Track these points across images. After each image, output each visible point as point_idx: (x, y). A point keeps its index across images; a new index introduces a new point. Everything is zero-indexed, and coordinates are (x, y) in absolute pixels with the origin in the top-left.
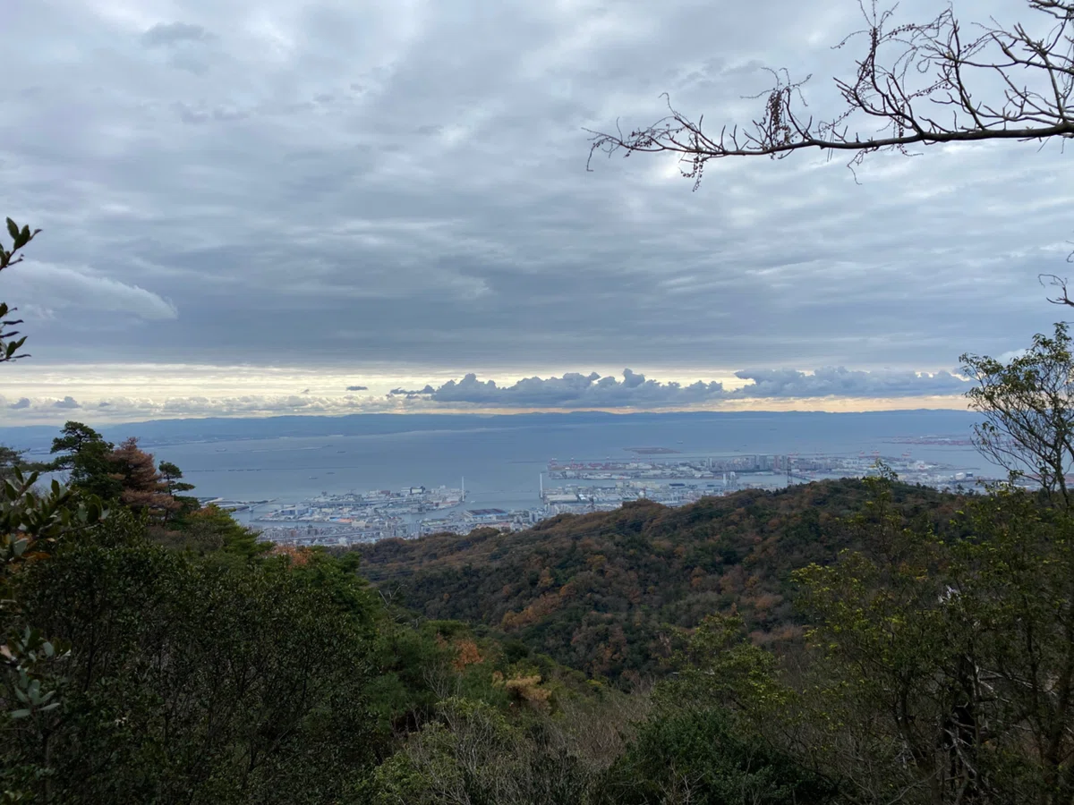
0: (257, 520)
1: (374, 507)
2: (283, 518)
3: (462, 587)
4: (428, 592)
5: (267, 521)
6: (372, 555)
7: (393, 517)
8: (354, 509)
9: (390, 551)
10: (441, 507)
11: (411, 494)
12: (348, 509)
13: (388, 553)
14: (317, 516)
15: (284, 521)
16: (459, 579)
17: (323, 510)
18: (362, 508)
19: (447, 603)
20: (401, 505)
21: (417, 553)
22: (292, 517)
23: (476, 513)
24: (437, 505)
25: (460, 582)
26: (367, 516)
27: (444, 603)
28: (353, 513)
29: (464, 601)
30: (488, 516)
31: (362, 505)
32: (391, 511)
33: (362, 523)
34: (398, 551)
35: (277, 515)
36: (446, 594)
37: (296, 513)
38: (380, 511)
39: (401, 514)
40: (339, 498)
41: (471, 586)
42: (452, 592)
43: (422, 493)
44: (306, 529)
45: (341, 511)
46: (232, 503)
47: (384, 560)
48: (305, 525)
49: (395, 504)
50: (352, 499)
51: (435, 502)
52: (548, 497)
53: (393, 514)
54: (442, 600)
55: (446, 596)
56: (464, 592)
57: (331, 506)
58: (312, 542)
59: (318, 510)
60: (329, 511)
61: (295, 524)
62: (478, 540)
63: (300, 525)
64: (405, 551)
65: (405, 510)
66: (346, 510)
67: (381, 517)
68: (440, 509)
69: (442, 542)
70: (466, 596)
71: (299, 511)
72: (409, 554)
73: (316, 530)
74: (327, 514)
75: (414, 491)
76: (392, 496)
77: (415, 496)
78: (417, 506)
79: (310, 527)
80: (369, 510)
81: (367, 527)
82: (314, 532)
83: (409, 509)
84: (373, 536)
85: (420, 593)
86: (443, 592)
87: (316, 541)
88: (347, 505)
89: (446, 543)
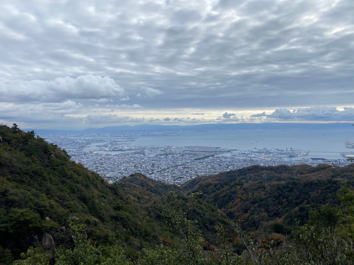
0: (233, 155)
1: (273, 154)
2: (242, 155)
3: (327, 188)
4: (310, 188)
5: (237, 156)
6: (276, 170)
7: (281, 158)
8: (266, 154)
9: (283, 169)
10: (299, 156)
11: (287, 150)
12: (264, 154)
13: (282, 170)
14: (253, 156)
15: (242, 156)
16: (326, 184)
17: (255, 154)
18: (269, 154)
19: (320, 194)
20: (283, 154)
21: (294, 171)
22: (245, 155)
23: (313, 159)
24: (297, 155)
25: (326, 186)
26: (271, 157)
27: (318, 194)
28: (266, 156)
29: (330, 194)
30: (319, 161)
31: (268, 153)
32: (279, 156)
33: (269, 159)
34: (286, 170)
35: (239, 154)
36: (319, 190)
37: (246, 154)
38: (275, 155)
39: (283, 157)
40: (260, 150)
41: (332, 188)
42: (323, 190)
43: (291, 150)
44: (250, 160)
45: (261, 155)
46: (225, 149)
47: (281, 173)
48: (249, 158)
49: (281, 154)
50: (265, 151)
51: (296, 154)
52: (346, 155)
53: (280, 157)
54: (318, 192)
55: (320, 191)
56: (329, 190)
57: (258, 152)
58: (252, 164)
59: (253, 154)
60: (257, 154)
61: (246, 158)
62: (322, 169)
63: (247, 158)
64: (289, 170)
65: (285, 156)
66: (263, 154)
67: (276, 158)
68: (298, 157)
69: (305, 168)
70: (330, 193)
71: (247, 153)
72: (291, 171)
73: (253, 160)
74: (256, 155)
75: (288, 149)
76: (280, 151)
77: (288, 151)
78: (289, 155)
79: (251, 159)
80: (271, 155)
81: (271, 161)
82: (252, 161)
83: (286, 156)
84: (273, 164)
85: (306, 188)
86: (318, 189)
87: (253, 164)
88: (264, 152)
89: (307, 169)
